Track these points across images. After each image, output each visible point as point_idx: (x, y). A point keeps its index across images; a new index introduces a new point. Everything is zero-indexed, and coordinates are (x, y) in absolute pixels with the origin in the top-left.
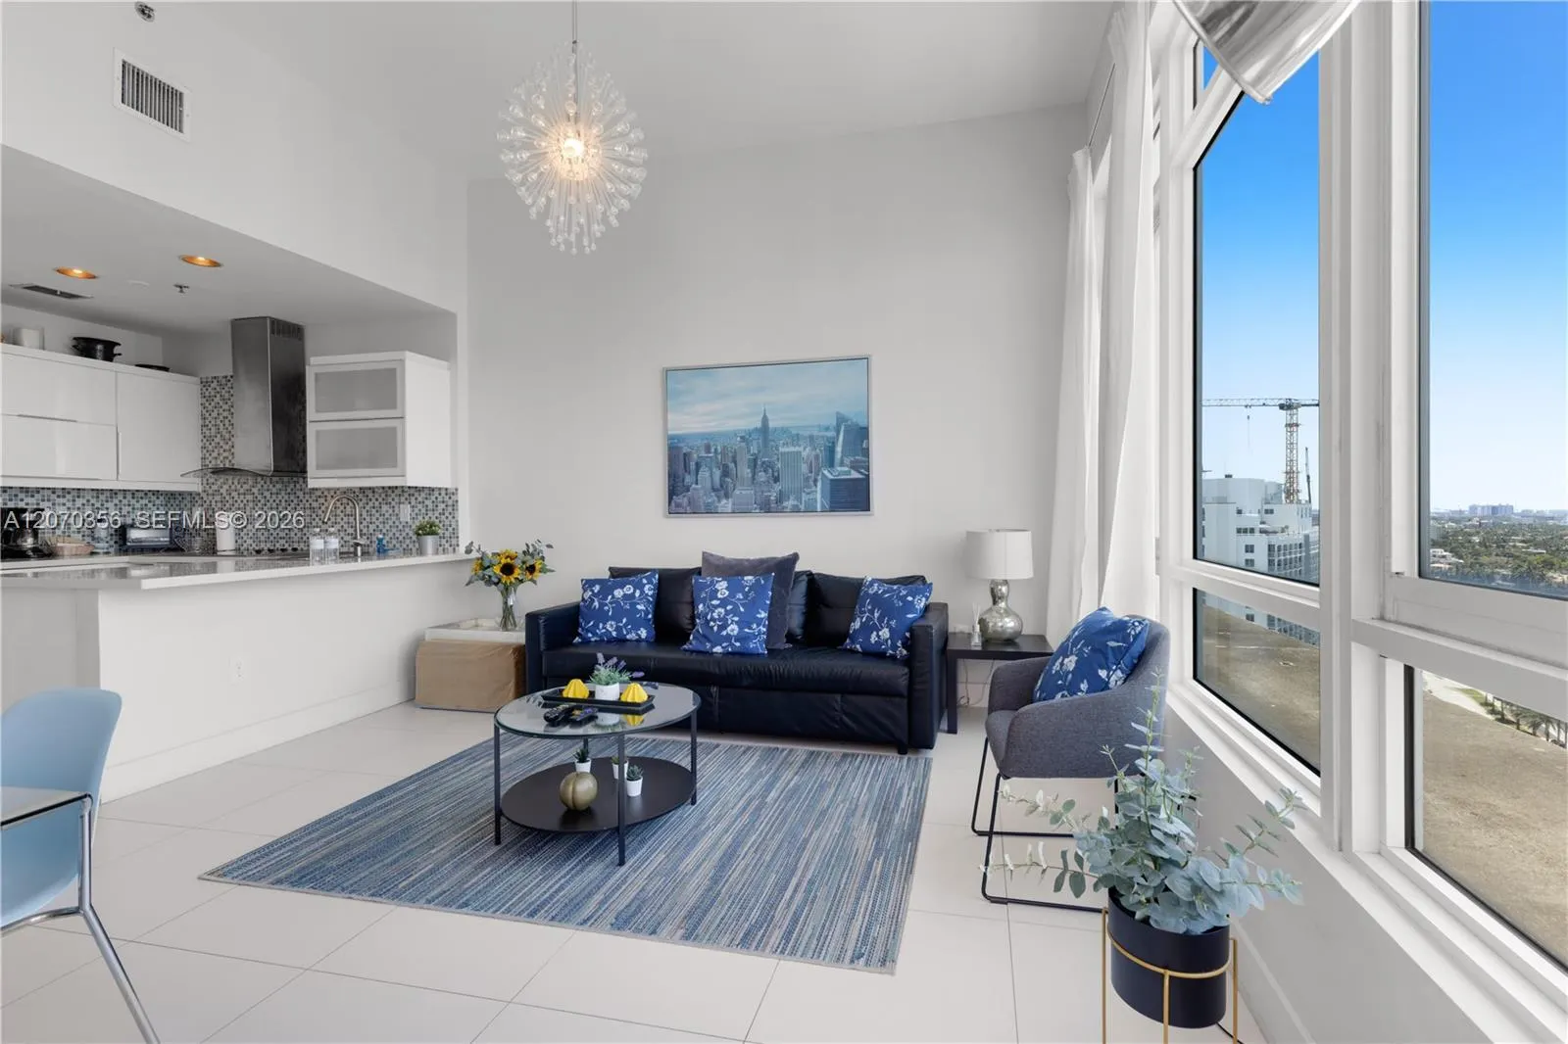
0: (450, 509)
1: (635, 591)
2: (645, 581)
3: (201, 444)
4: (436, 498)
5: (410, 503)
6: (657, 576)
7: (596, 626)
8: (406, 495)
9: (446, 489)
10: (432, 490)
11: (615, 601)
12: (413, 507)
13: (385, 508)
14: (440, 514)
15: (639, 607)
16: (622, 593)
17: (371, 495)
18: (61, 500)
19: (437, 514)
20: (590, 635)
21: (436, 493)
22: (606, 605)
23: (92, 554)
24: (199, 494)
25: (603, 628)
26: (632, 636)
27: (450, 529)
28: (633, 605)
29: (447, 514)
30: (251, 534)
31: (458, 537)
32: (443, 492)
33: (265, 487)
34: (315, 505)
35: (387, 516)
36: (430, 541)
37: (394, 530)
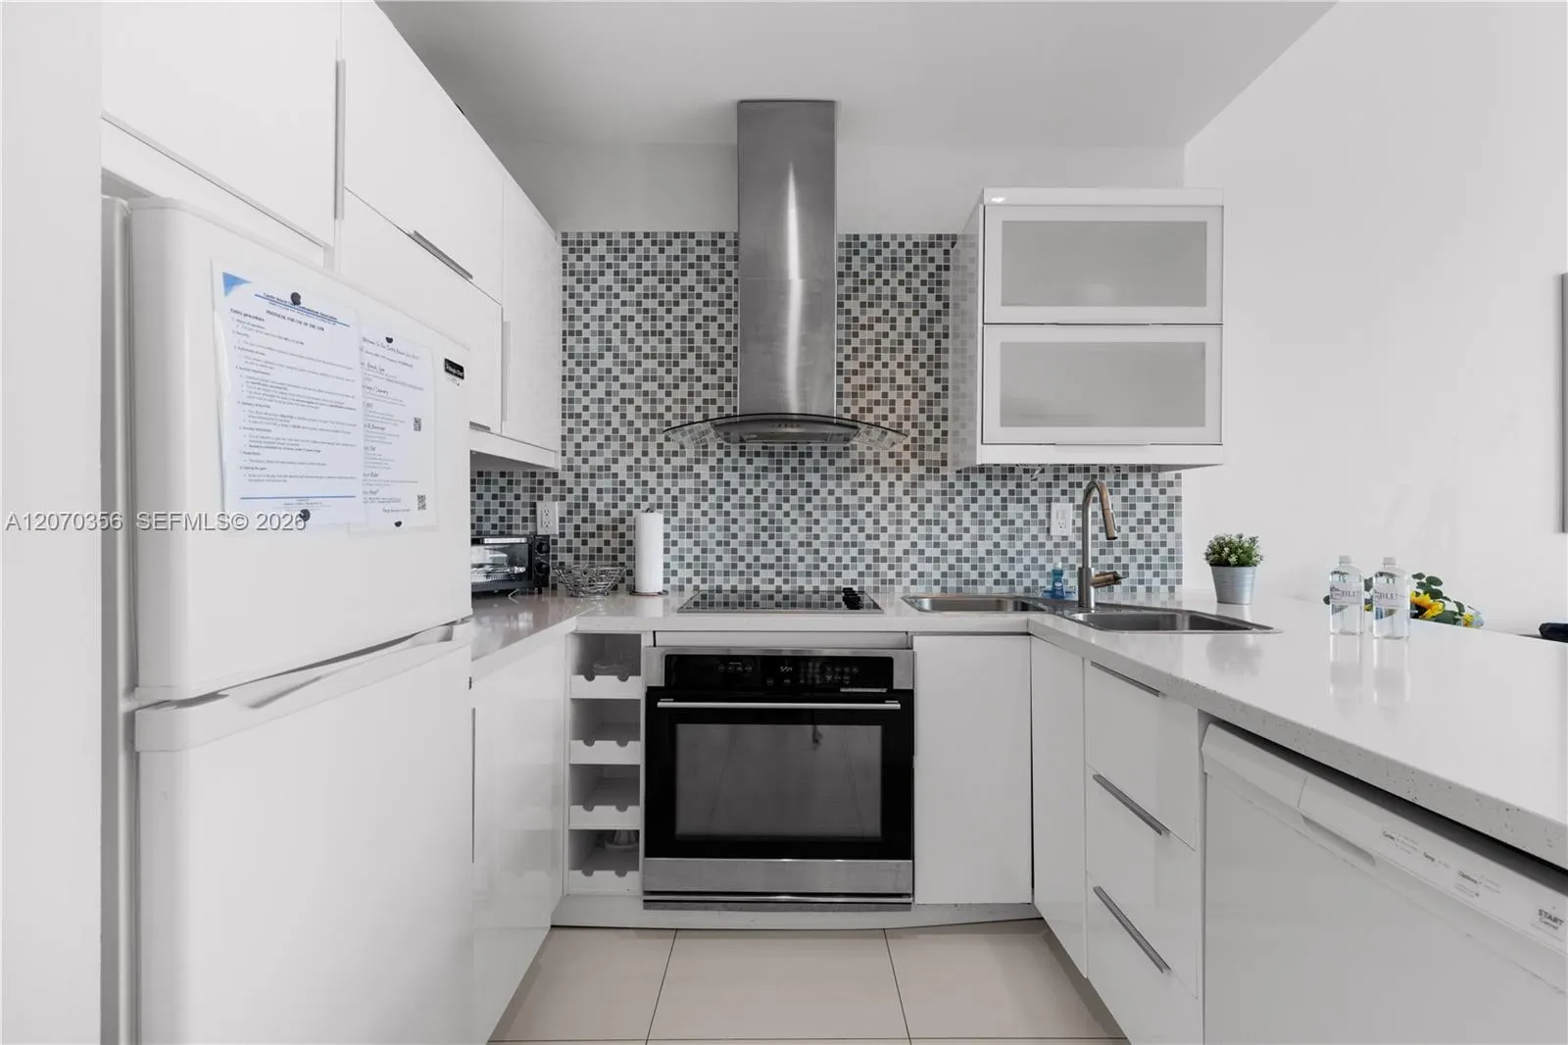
0: (1163, 513)
3: (559, 371)
4: (1132, 492)
5: (1072, 500)
8: (1064, 485)
9: (1154, 470)
13: (1014, 509)
14: (1140, 522)
17: (982, 484)
21: (1131, 478)
24: (555, 475)
27: (1163, 551)
29: (1155, 521)
30: (689, 558)
31: (1179, 566)
32: (1147, 477)
33: (728, 462)
34: (848, 500)
35: (1019, 523)
37: (1034, 552)
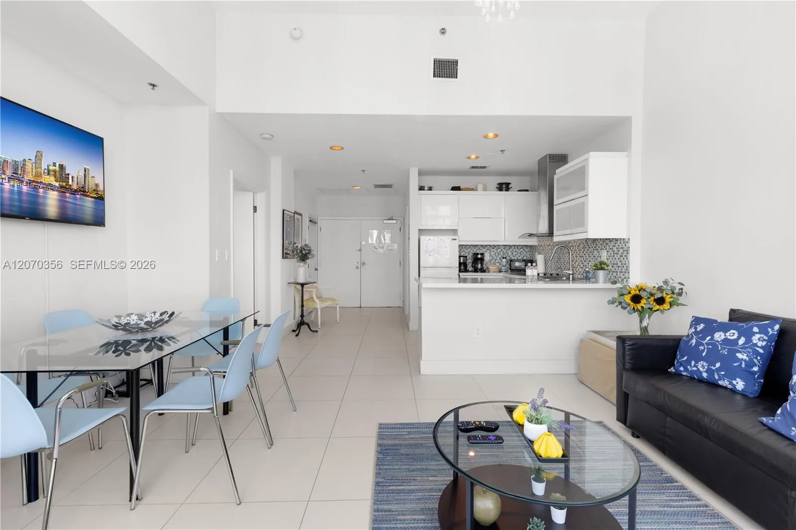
0: (625, 253)
1: (739, 338)
2: (756, 329)
4: (619, 246)
5: (606, 249)
6: (777, 327)
7: (688, 362)
8: (605, 244)
9: (624, 239)
10: (617, 240)
11: (713, 343)
12: (608, 251)
13: (595, 252)
15: (739, 355)
16: (723, 337)
17: (589, 244)
18: (493, 250)
19: (619, 255)
20: (682, 369)
21: (619, 242)
22: (703, 344)
23: (500, 271)
24: (537, 246)
25: (695, 366)
26: (724, 383)
27: (625, 266)
28: (732, 353)
29: (624, 257)
31: (629, 272)
32: (622, 241)
35: (597, 257)
36: (601, 274)
